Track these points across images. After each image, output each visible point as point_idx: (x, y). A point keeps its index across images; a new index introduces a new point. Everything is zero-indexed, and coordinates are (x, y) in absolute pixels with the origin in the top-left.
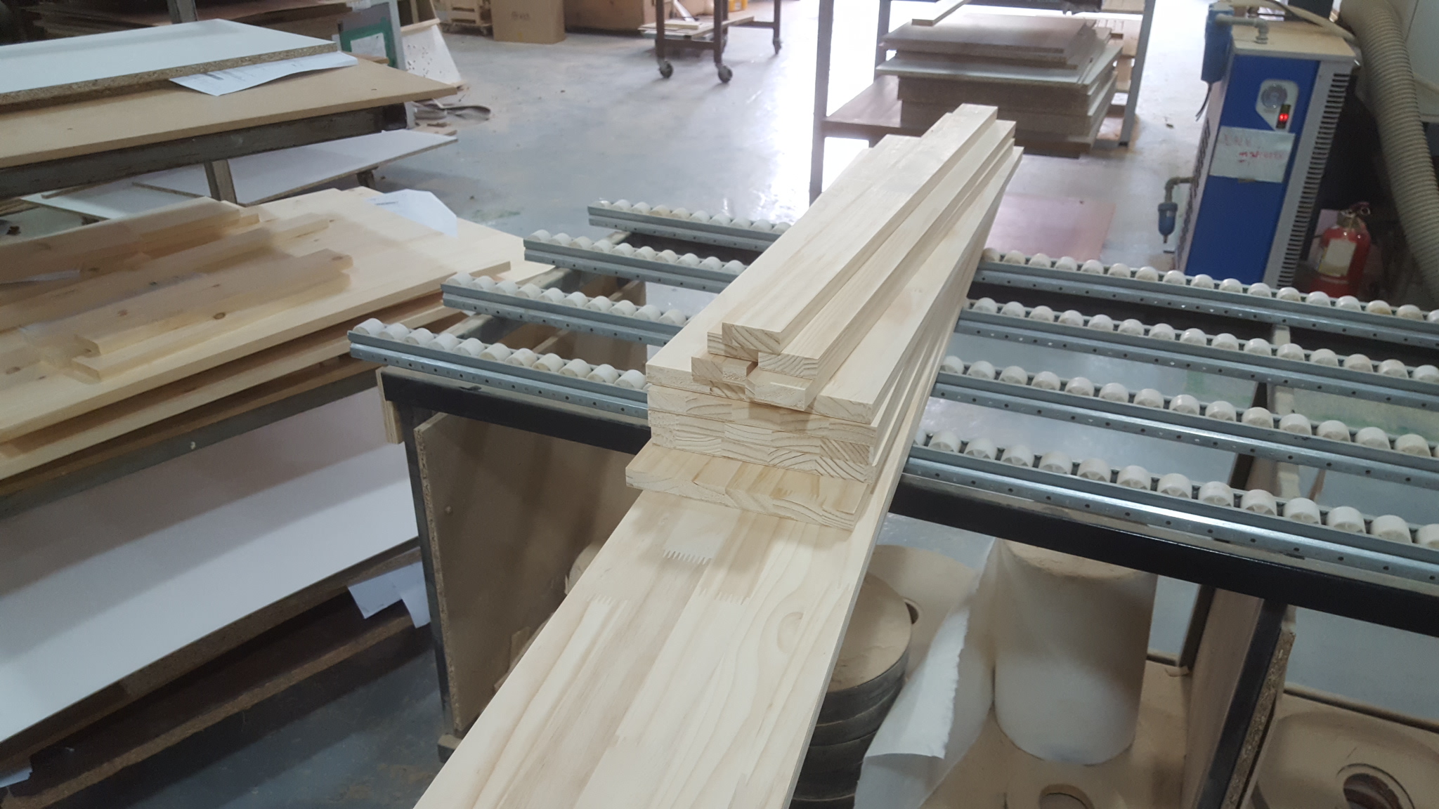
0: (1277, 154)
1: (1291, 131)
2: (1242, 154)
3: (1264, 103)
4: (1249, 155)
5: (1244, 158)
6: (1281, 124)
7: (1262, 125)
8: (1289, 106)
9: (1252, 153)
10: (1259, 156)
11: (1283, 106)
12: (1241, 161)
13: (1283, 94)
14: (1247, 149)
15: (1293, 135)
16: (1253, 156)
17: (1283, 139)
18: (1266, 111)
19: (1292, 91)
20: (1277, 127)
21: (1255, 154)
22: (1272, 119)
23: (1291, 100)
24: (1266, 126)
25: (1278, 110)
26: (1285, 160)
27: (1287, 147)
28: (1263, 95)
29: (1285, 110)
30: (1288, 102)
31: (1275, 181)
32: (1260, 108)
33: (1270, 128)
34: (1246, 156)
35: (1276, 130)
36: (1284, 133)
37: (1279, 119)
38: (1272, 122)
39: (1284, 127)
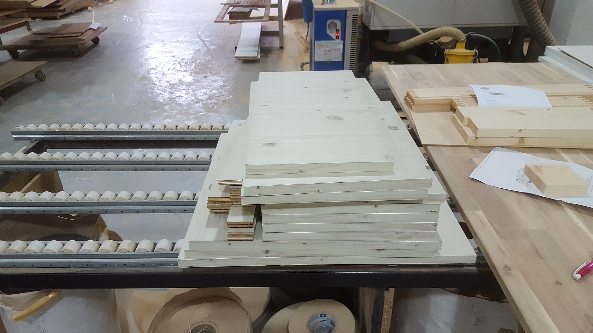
0: (339, 50)
1: (341, 40)
2: (325, 51)
3: (329, 29)
4: (328, 51)
5: (326, 53)
6: (337, 37)
7: (330, 39)
8: (339, 30)
10: (331, 51)
11: (336, 30)
12: (326, 54)
13: (336, 25)
14: (326, 49)
15: (342, 41)
17: (339, 43)
18: (331, 33)
19: (338, 23)
20: (336, 38)
21: (330, 50)
22: (334, 36)
23: (339, 27)
24: (332, 39)
25: (335, 31)
26: (342, 51)
27: (341, 46)
28: (328, 26)
29: (337, 31)
30: (338, 28)
31: (339, 61)
32: (328, 32)
33: (334, 40)
34: (327, 52)
35: (336, 40)
36: (339, 41)
37: (336, 35)
38: (334, 37)
39: (338, 38)
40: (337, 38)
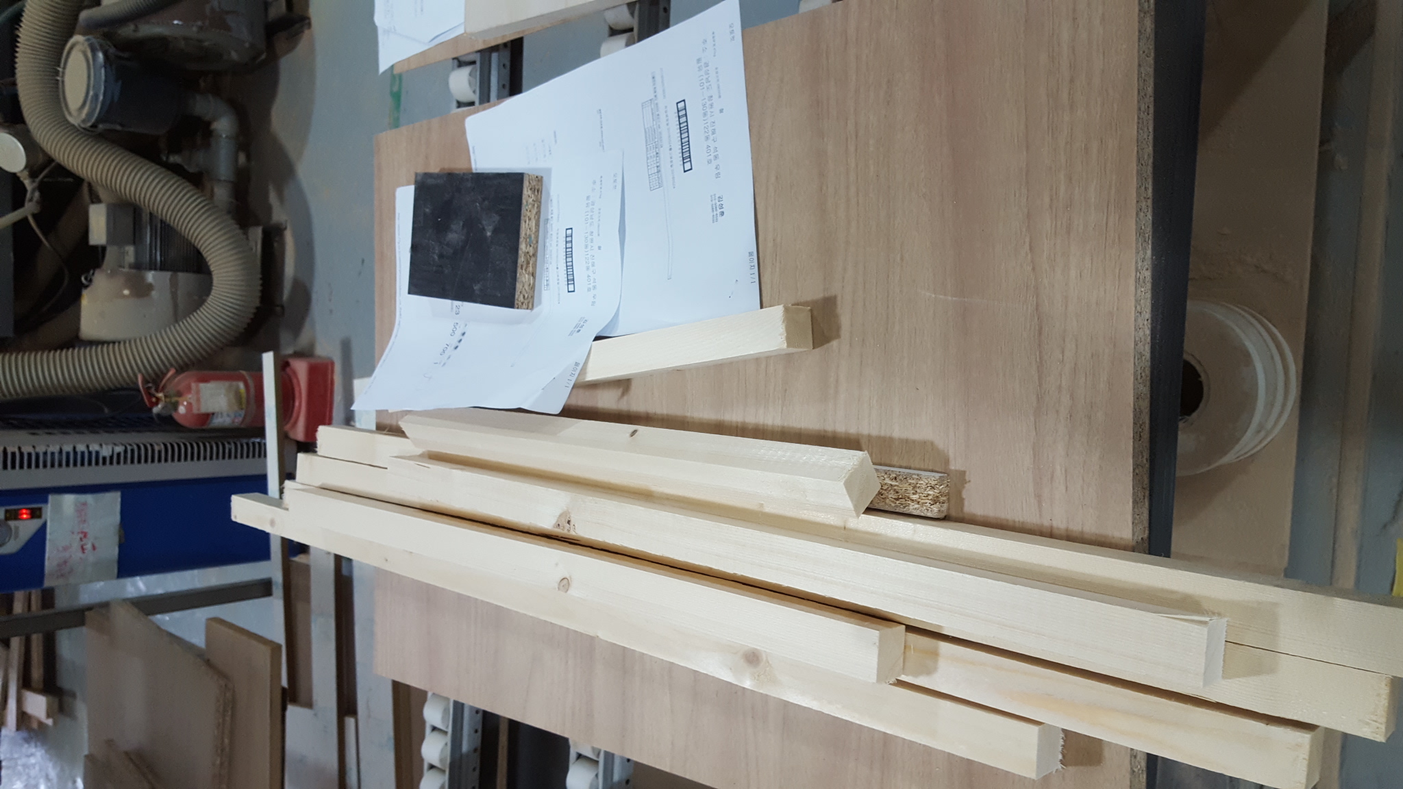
0: (81, 509)
1: (46, 501)
2: (83, 549)
4: (85, 541)
5: (89, 546)
6: (35, 514)
7: (39, 538)
9: (81, 539)
10: (84, 530)
11: (9, 519)
12: (94, 548)
14: (76, 545)
16: (85, 536)
17: (58, 509)
18: (17, 539)
20: (40, 517)
21: (82, 536)
22: (25, 528)
24: (41, 533)
25: (12, 523)
26: (89, 498)
27: (69, 500)
29: (12, 516)
31: (119, 500)
32: (11, 547)
33: (44, 526)
34: (85, 544)
35: (43, 516)
36: (48, 511)
37: (26, 519)
38: (34, 525)
39: (40, 509)
40: (38, 513)
